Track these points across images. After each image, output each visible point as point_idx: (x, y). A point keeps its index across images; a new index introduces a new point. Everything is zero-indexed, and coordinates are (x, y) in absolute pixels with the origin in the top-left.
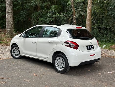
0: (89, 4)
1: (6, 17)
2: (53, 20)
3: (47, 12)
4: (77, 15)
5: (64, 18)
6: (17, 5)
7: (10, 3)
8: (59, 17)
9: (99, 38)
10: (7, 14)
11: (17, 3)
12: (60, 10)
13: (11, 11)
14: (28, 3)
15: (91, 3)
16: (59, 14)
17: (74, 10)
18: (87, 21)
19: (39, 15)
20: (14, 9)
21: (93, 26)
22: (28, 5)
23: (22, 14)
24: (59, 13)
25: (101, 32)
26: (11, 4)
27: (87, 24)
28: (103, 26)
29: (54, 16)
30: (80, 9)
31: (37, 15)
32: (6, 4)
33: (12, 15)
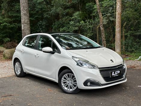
0: (118, 6)
1: (22, 29)
2: (77, 28)
3: (70, 20)
4: (105, 21)
5: (90, 26)
6: (35, 14)
7: (25, 12)
8: (84, 25)
9: (135, 48)
10: (22, 25)
11: (35, 12)
12: (85, 17)
13: (27, 22)
14: (48, 11)
15: (120, 6)
16: (83, 22)
17: (101, 16)
18: (117, 27)
19: (61, 25)
20: (32, 19)
21: (127, 34)
22: (47, 14)
23: (41, 25)
24: (84, 20)
25: (136, 40)
26: (27, 13)
27: (117, 31)
28: (138, 34)
29: (78, 24)
30: (109, 14)
31: (59, 25)
32: (22, 14)
33: (29, 26)
